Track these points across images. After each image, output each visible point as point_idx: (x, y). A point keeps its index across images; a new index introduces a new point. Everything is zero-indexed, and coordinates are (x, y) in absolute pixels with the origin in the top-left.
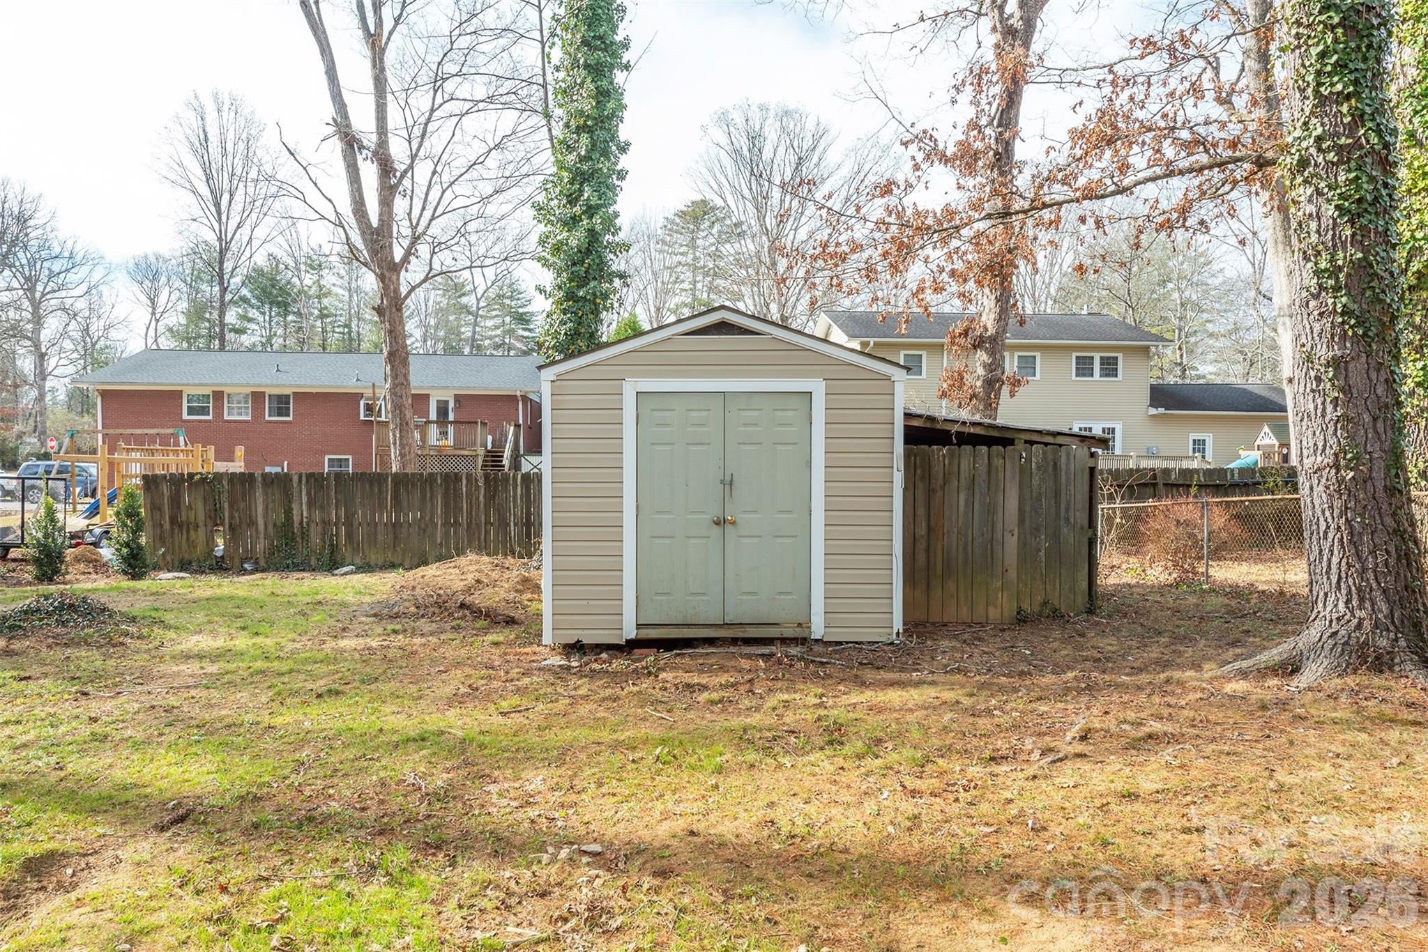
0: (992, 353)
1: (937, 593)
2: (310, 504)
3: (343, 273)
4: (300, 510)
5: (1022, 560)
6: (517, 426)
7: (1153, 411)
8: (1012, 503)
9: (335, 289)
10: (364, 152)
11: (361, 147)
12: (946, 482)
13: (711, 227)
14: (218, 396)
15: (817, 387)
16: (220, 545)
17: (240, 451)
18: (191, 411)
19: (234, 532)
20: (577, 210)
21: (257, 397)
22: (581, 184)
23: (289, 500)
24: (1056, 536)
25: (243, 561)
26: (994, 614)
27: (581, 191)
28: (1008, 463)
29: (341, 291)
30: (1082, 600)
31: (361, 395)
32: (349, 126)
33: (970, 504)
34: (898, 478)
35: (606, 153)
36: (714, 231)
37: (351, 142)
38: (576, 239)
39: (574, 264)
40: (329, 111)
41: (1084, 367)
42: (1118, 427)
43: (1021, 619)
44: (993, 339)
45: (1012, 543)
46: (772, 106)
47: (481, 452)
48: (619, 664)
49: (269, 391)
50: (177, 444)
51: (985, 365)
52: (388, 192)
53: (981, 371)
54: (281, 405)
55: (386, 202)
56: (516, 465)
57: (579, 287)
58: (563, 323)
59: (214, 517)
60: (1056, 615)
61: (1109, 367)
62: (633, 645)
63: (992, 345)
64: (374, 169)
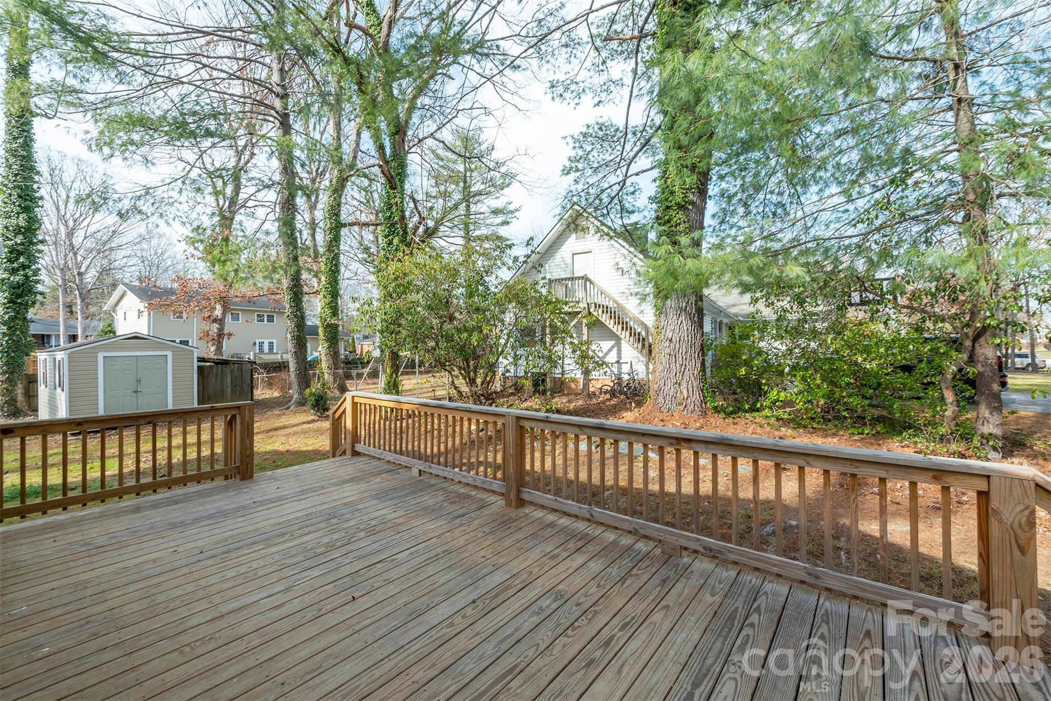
0: (220, 325)
8: (229, 379)
12: (208, 374)
15: (169, 354)
24: (242, 387)
28: (227, 370)
33: (216, 380)
34: (196, 376)
41: (260, 318)
42: (275, 341)
44: (220, 320)
45: (229, 390)
51: (217, 328)
53: (216, 330)
61: (271, 318)
63: (221, 322)
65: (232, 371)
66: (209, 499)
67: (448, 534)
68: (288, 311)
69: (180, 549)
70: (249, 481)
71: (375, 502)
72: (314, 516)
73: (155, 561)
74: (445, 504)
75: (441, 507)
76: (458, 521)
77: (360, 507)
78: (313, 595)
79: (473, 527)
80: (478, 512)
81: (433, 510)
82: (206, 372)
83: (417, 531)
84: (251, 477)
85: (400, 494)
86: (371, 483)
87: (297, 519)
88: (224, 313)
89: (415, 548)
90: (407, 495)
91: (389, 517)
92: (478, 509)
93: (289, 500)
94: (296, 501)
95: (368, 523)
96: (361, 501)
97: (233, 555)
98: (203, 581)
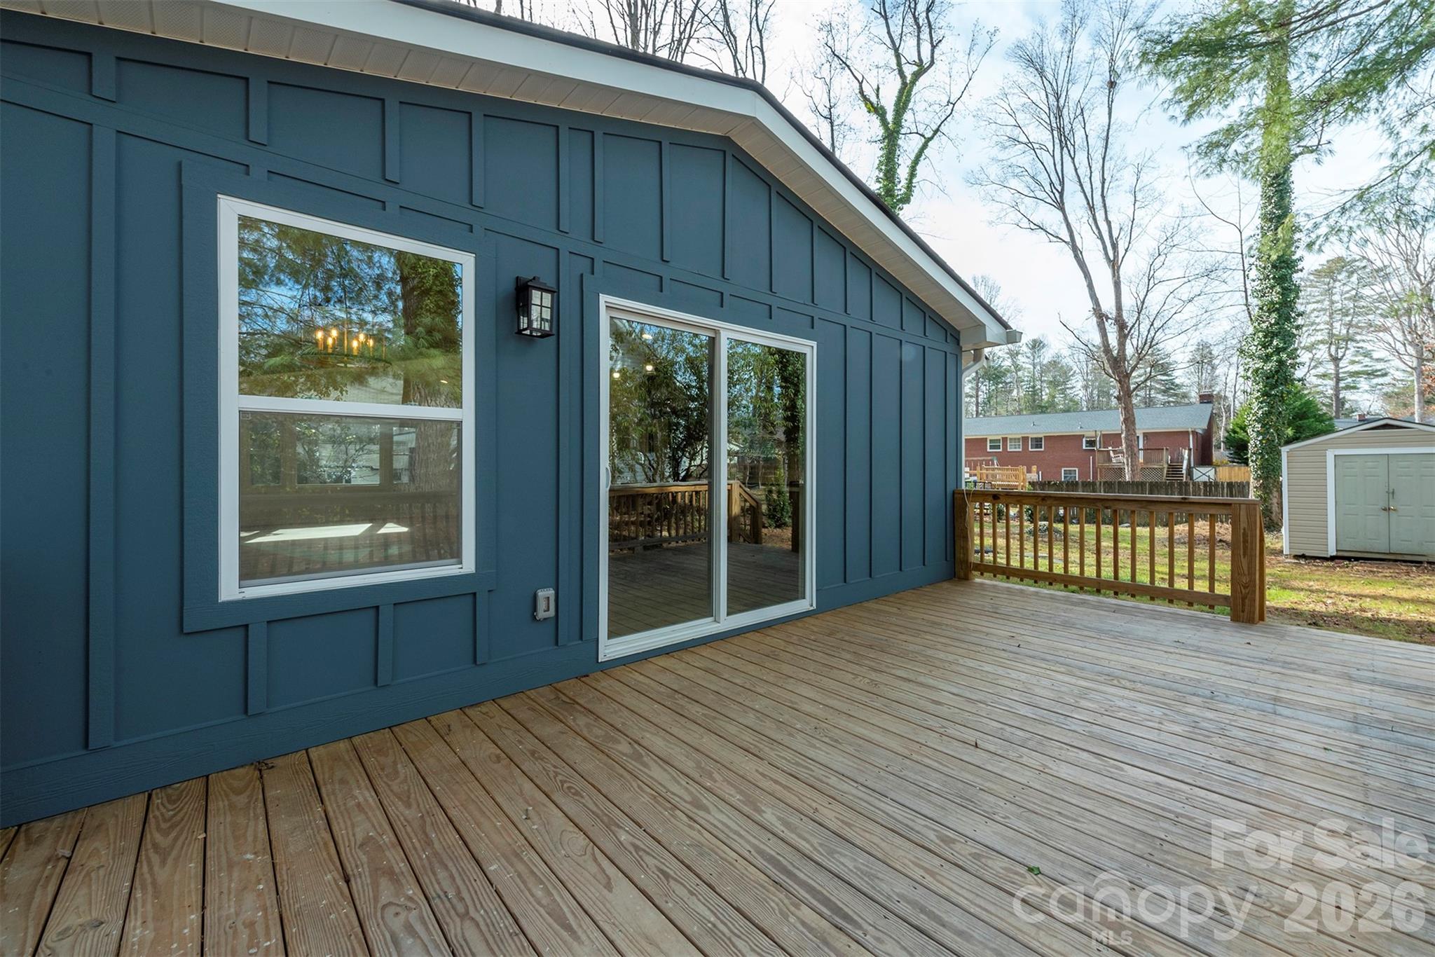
3: (1029, 355)
6: (1190, 450)
9: (1024, 365)
10: (1110, 321)
11: (1107, 318)
14: (1005, 440)
17: (1034, 468)
18: (991, 447)
20: (1269, 350)
21: (1025, 439)
22: (1272, 337)
27: (1271, 342)
29: (1028, 366)
31: (1083, 436)
32: (1100, 309)
35: (1288, 319)
37: (1101, 316)
38: (1270, 366)
39: (1268, 378)
47: (1166, 466)
48: (1331, 564)
49: (1031, 436)
50: (993, 464)
52: (1123, 337)
54: (1037, 442)
55: (1122, 344)
56: (1190, 473)
57: (1272, 389)
58: (1259, 408)
62: (1332, 558)
64: (1115, 328)
66: (1151, 620)
69: (1019, 637)
70: (1243, 624)
72: (1192, 683)
78: (974, 717)
83: (1266, 784)
84: (1253, 621)
87: (1165, 674)
89: (1184, 787)
91: (1289, 746)
93: (1220, 658)
94: (1226, 663)
95: (1228, 727)
96: (1320, 710)
97: (1029, 661)
98: (966, 660)
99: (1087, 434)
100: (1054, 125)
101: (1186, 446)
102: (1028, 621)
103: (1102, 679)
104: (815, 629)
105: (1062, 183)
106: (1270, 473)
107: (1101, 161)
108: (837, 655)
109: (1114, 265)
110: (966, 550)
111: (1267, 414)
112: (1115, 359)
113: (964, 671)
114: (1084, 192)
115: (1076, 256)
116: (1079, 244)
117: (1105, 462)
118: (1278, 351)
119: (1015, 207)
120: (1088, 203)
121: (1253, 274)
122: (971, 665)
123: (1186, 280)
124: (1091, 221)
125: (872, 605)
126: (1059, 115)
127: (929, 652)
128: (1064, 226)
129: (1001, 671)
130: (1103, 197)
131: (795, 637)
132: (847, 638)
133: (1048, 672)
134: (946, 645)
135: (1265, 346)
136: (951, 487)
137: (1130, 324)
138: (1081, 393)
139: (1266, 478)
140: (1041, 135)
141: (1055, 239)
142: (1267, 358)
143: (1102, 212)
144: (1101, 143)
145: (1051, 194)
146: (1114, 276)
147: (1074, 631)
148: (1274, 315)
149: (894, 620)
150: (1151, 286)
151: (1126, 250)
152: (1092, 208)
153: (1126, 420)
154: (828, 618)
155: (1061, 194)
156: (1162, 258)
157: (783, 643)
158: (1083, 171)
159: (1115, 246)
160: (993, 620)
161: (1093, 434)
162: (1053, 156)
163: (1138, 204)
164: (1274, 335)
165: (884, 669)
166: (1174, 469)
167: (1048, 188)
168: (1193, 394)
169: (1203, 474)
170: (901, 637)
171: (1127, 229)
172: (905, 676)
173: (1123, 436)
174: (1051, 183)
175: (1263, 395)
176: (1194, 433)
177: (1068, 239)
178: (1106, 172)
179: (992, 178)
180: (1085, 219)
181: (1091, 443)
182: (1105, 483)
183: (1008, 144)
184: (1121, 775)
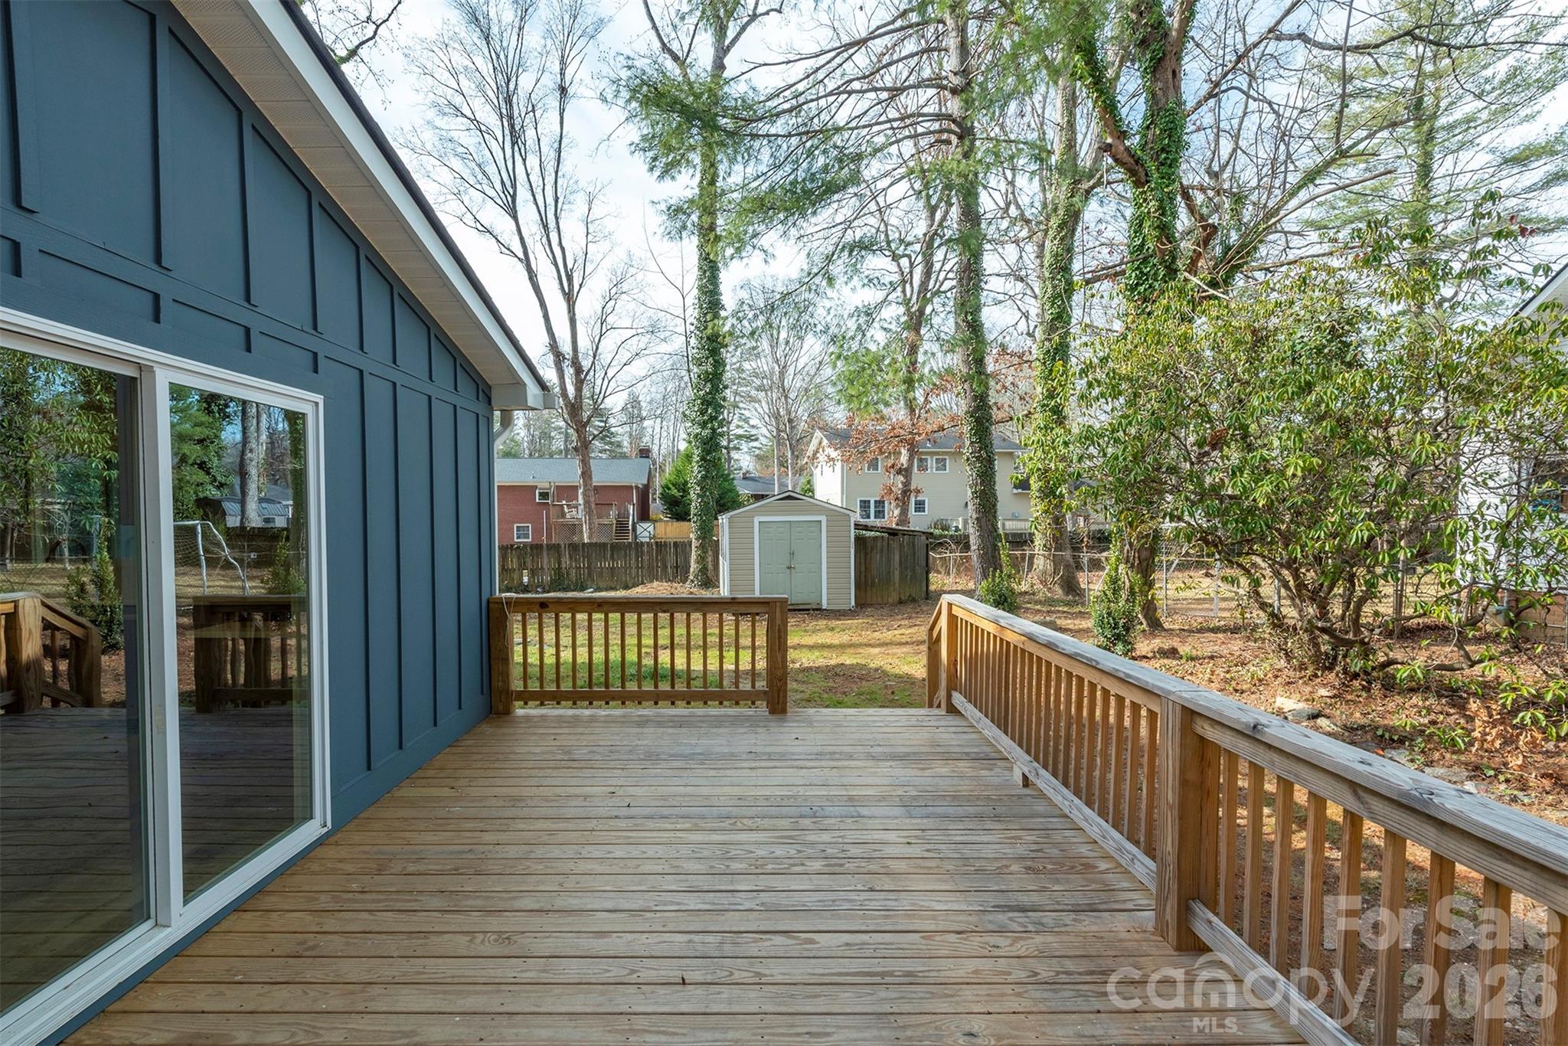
0: (906, 477)
1: (869, 593)
2: (571, 558)
4: (566, 561)
5: (901, 579)
6: (634, 505)
7: (1015, 491)
8: (897, 558)
10: (566, 362)
11: (564, 358)
13: (736, 350)
15: (823, 519)
16: (526, 579)
19: (533, 573)
20: (705, 417)
22: (707, 405)
23: (559, 557)
24: (914, 570)
25: (538, 587)
26: (890, 600)
27: (707, 410)
28: (895, 543)
30: (923, 595)
31: (536, 487)
32: (557, 347)
33: (881, 558)
35: (718, 390)
36: (738, 353)
37: (558, 355)
38: (706, 432)
39: (704, 444)
40: (546, 339)
43: (901, 602)
44: (906, 470)
45: (897, 573)
46: (781, 277)
47: (615, 522)
51: (902, 483)
52: (579, 384)
53: (900, 486)
55: (579, 389)
56: (634, 529)
57: (707, 454)
58: (699, 472)
59: (523, 566)
60: (914, 600)
63: (906, 472)
64: (572, 371)
65: (901, 546)
66: (715, 730)
67: (953, 937)
68: (967, 451)
69: (620, 792)
70: (779, 716)
71: (897, 811)
72: (791, 802)
73: (585, 797)
74: (1015, 868)
75: (1000, 872)
76: (1002, 918)
77: (865, 811)
78: (653, 938)
79: (1021, 947)
80: (1068, 918)
81: (977, 871)
82: (869, 545)
83: (905, 902)
84: (784, 711)
85: (951, 810)
86: (927, 773)
87: (767, 798)
88: (911, 459)
89: (865, 937)
90: (960, 818)
91: (889, 851)
92: (1077, 910)
93: (790, 763)
94: (797, 767)
95: (846, 847)
96: (880, 801)
97: (651, 824)
98: (588, 848)
99: (540, 485)
100: (504, 111)
101: (630, 501)
102: (612, 764)
103: (726, 824)
104: (349, 867)
105: (514, 186)
106: (707, 533)
107: (554, 175)
108: (415, 906)
109: (570, 298)
110: (506, 676)
111: (704, 478)
112: (573, 405)
113: (597, 868)
114: (536, 204)
115: (531, 279)
116: (534, 266)
117: (558, 518)
118: (712, 419)
119: (457, 194)
120: (542, 220)
121: (693, 341)
122: (596, 854)
123: (634, 332)
124: (544, 240)
125: (407, 792)
126: (509, 101)
127: (539, 852)
128: (517, 238)
129: (635, 851)
130: (557, 218)
131: (323, 897)
132: (411, 868)
133: (679, 834)
134: (552, 832)
135: (702, 414)
136: (485, 596)
137: (585, 369)
138: (523, 433)
139: (704, 538)
140: (489, 117)
141: (507, 252)
142: (704, 425)
143: (556, 235)
144: (553, 155)
145: (502, 195)
146: (569, 312)
147: (663, 765)
148: (709, 385)
149: (457, 810)
150: (604, 330)
151: (581, 285)
152: (545, 226)
153: (583, 473)
154: (357, 838)
155: (514, 197)
156: (612, 303)
157: (308, 918)
158: (535, 178)
159: (570, 279)
160: (575, 773)
161: (547, 485)
162: (503, 149)
163: (590, 237)
164: (709, 404)
165: (501, 906)
166: (621, 526)
167: (498, 187)
168: (625, 444)
169: (645, 531)
170: (488, 837)
171: (580, 261)
172: (536, 906)
173: (581, 491)
174: (503, 182)
175: (701, 460)
176: (637, 487)
177: (521, 255)
178: (559, 190)
179: (429, 147)
180: (538, 237)
181: (544, 495)
182: (570, 545)
183: (447, 110)
184: (818, 949)
